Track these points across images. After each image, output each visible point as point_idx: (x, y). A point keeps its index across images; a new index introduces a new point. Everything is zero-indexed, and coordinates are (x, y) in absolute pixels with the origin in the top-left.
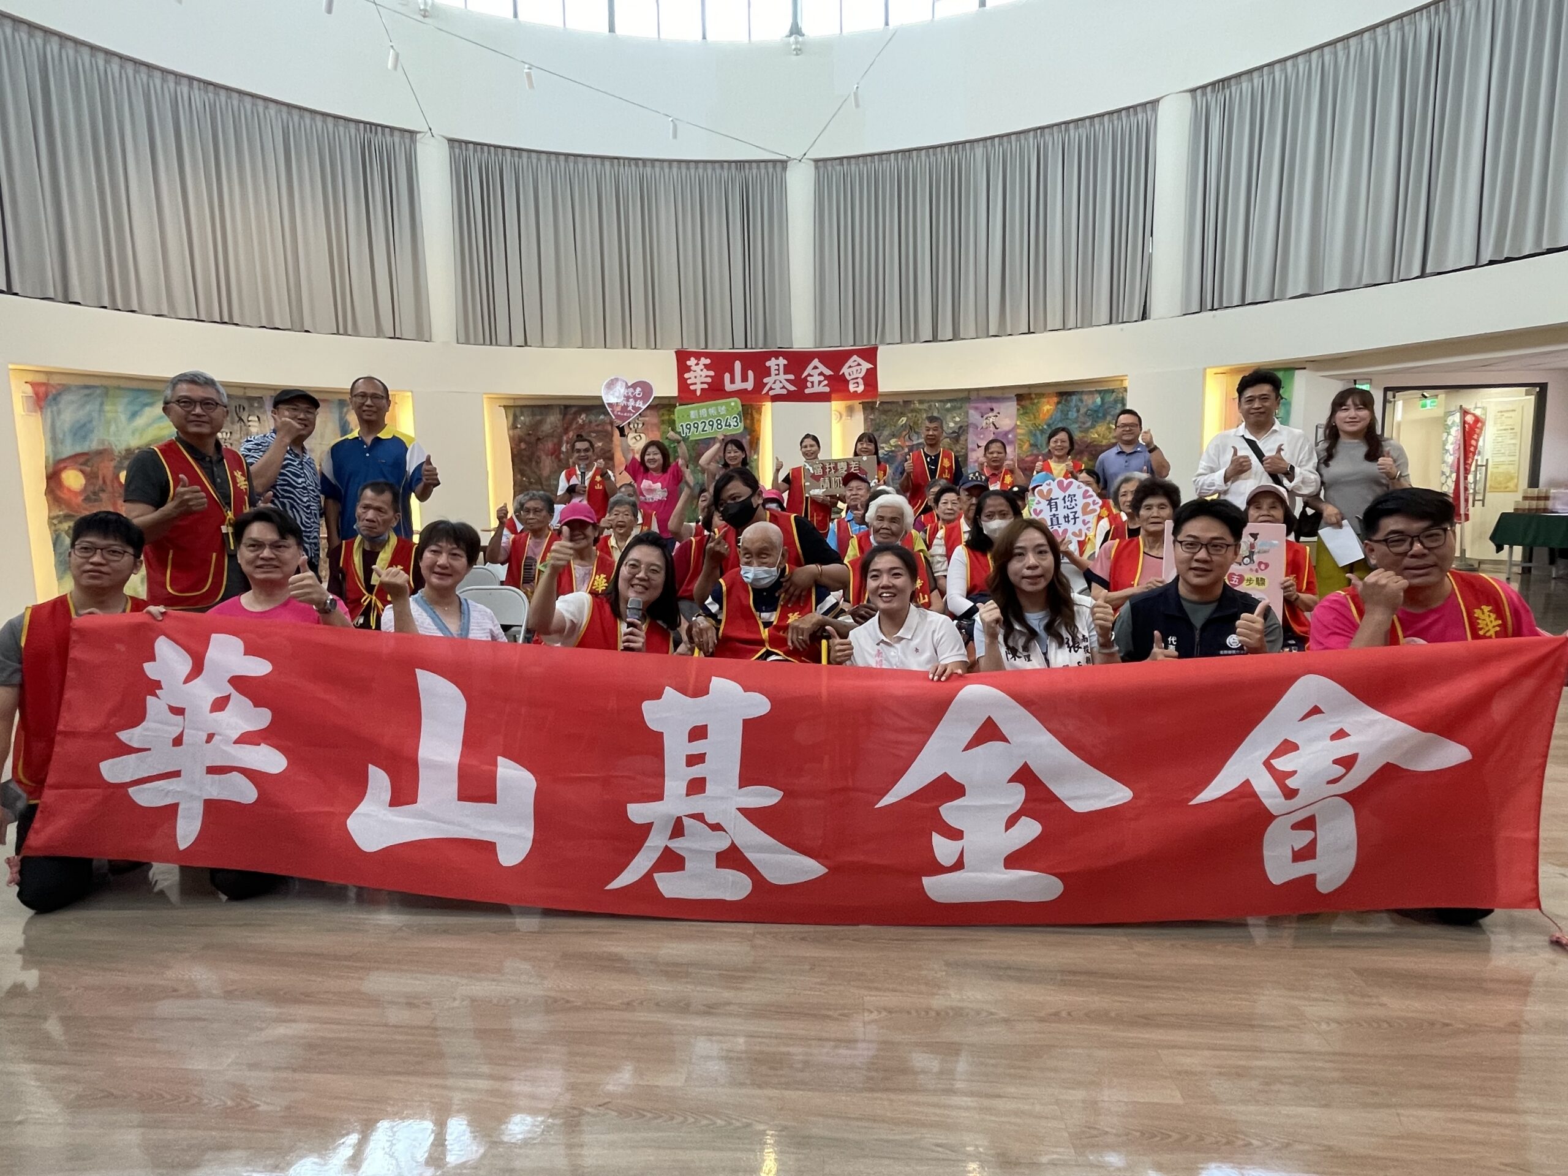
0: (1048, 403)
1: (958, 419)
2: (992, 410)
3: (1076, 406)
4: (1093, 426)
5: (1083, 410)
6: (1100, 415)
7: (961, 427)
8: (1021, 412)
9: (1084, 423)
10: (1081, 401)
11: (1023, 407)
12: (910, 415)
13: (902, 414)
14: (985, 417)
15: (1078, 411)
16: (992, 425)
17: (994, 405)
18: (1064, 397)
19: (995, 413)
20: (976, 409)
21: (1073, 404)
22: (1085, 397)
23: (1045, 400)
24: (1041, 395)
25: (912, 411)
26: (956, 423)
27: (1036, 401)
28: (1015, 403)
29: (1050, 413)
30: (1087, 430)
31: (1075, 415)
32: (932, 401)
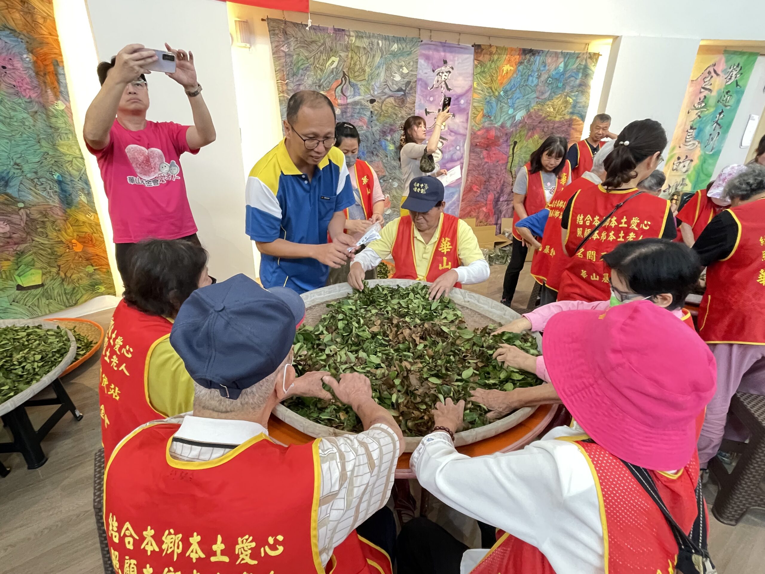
0: (509, 61)
1: (405, 71)
2: (445, 62)
3: (539, 70)
4: (550, 98)
5: (544, 77)
6: (560, 85)
7: (408, 83)
8: (479, 70)
9: (543, 93)
10: (544, 64)
11: (482, 64)
12: (343, 54)
13: (332, 51)
14: (437, 71)
15: (539, 77)
16: (443, 84)
17: (449, 57)
18: (528, 56)
19: (448, 68)
20: (427, 58)
21: (535, 67)
22: (549, 60)
23: (505, 57)
24: (501, 50)
25: (347, 48)
26: (403, 76)
27: (496, 57)
28: (472, 57)
29: (510, 75)
30: (543, 103)
31: (535, 82)
32: (374, 36)
